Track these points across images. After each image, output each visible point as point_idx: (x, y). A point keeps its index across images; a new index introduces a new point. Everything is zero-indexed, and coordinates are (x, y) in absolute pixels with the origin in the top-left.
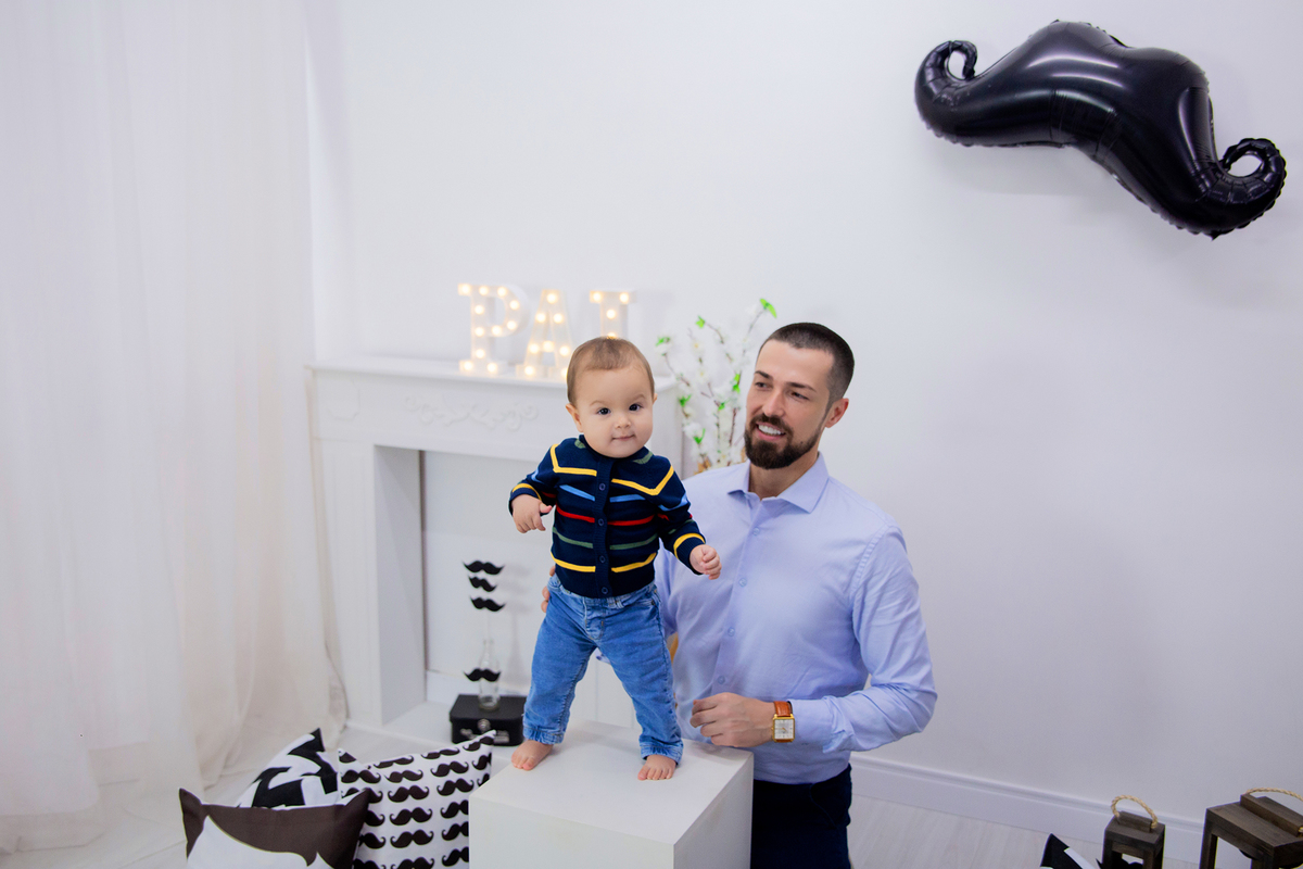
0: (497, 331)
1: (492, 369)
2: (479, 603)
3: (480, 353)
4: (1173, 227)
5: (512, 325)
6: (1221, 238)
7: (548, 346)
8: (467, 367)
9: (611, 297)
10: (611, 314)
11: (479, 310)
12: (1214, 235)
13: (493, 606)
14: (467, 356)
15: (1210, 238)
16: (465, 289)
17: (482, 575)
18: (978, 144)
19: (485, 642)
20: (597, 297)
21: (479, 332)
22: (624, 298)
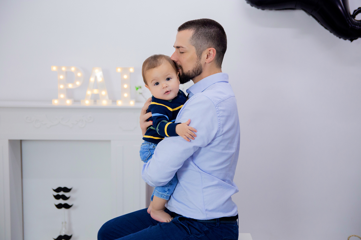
0: (70, 86)
1: (69, 102)
2: (59, 206)
3: (62, 96)
4: (338, 38)
5: (78, 83)
6: (354, 41)
7: (96, 91)
8: (56, 102)
9: (125, 70)
10: (125, 77)
11: (62, 77)
12: (352, 40)
13: (67, 206)
14: (57, 98)
15: (350, 41)
16: (54, 68)
17: (61, 193)
18: (267, 9)
19: (62, 223)
20: (119, 70)
21: (62, 87)
22: (131, 70)
